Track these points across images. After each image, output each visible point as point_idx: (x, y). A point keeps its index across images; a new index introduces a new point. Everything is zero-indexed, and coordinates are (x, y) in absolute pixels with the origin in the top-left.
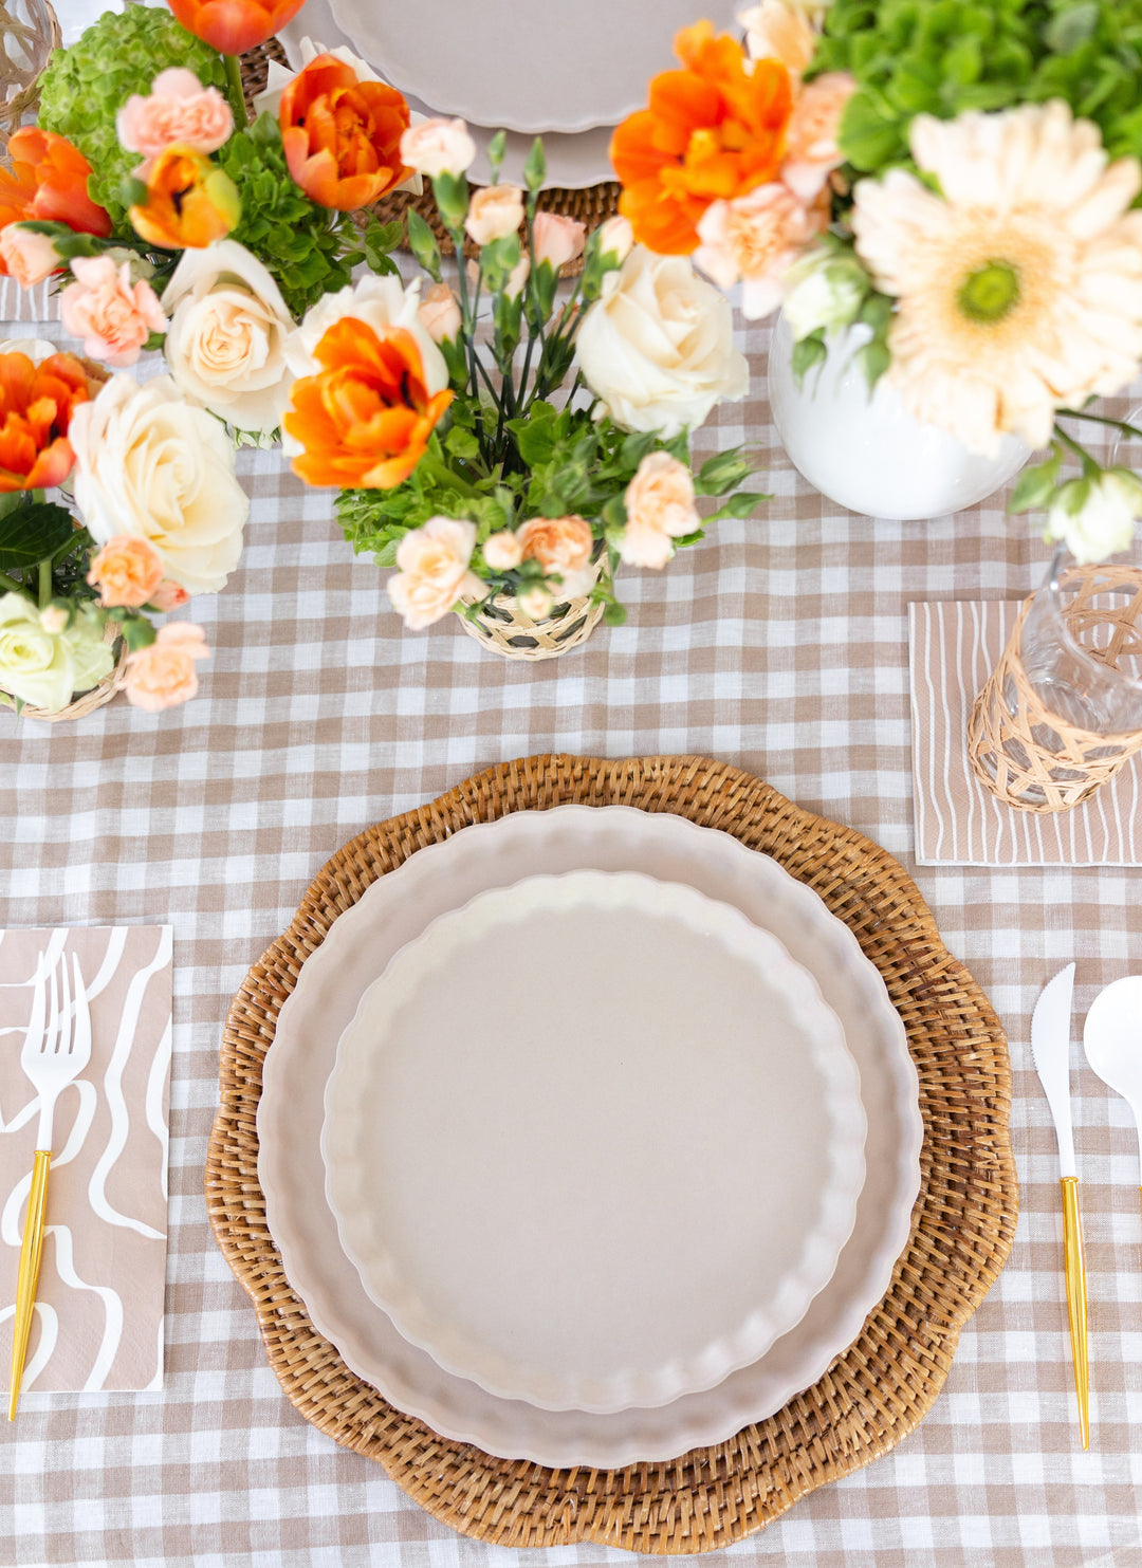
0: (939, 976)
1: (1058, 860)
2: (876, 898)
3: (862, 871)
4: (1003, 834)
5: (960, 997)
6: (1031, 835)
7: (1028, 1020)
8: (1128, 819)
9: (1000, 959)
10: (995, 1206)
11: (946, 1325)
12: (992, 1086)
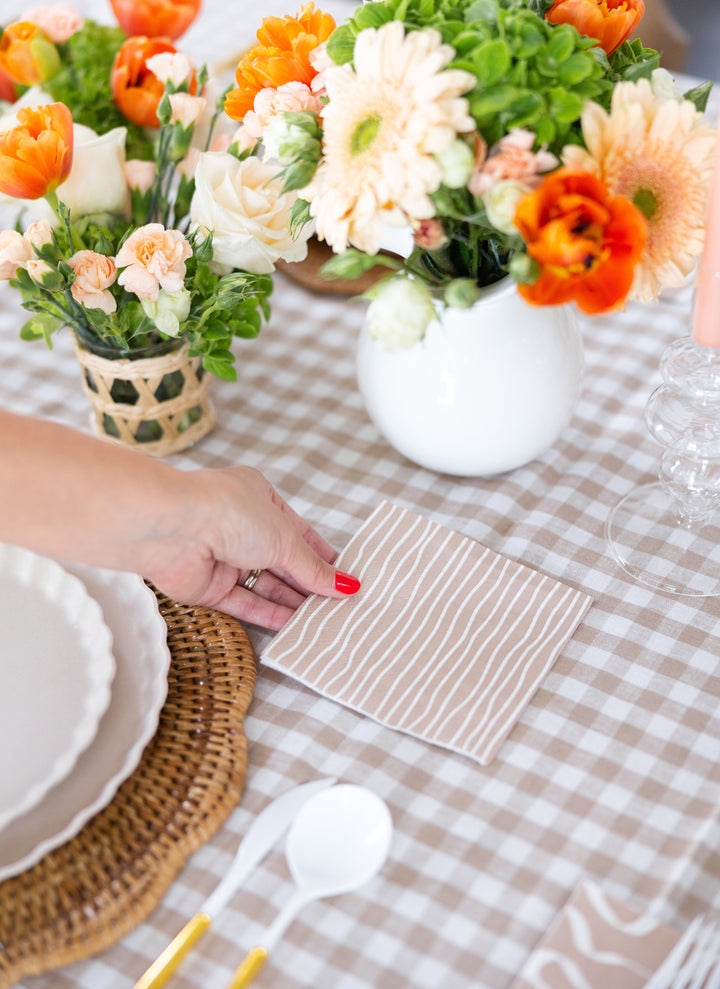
0: (220, 731)
1: (372, 713)
2: (217, 665)
3: (220, 644)
4: (344, 675)
5: (224, 751)
6: (364, 687)
7: (268, 801)
8: (450, 711)
9: (282, 753)
10: (124, 898)
11: (10, 959)
12: (196, 819)
